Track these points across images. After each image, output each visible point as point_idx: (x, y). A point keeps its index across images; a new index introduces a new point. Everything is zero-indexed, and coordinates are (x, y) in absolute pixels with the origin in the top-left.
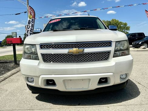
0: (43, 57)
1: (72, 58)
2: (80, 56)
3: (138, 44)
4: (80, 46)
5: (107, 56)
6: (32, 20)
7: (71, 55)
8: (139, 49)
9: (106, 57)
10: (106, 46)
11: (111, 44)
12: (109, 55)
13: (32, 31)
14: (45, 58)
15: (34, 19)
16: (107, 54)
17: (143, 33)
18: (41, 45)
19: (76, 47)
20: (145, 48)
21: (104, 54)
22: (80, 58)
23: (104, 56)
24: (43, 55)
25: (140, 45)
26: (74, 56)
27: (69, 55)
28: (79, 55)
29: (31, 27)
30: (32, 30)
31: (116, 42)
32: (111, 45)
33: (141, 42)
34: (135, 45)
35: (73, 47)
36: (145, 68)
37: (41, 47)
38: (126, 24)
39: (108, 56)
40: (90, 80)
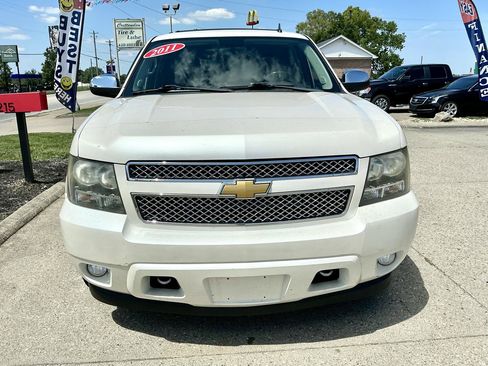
0: (139, 205)
1: (231, 210)
2: (258, 204)
3: (428, 105)
4: (258, 171)
5: (341, 201)
6: (74, 13)
7: (231, 199)
8: (430, 122)
9: (337, 204)
10: (341, 172)
11: (354, 165)
12: (347, 198)
13: (76, 52)
14: (145, 207)
15: (81, 11)
16: (341, 196)
17: (447, 67)
18: (130, 166)
19: (244, 176)
20: (451, 120)
21: (333, 196)
22: (258, 210)
23: (333, 204)
24: (138, 199)
25: (433, 106)
26: (240, 205)
27: (222, 199)
28: (254, 201)
29: (71, 39)
30: (74, 50)
31: (371, 157)
32: (354, 169)
33: (437, 99)
34: (418, 107)
35: (235, 176)
36: (449, 200)
37: (130, 172)
38: (392, 27)
39: (345, 204)
40: (286, 277)
